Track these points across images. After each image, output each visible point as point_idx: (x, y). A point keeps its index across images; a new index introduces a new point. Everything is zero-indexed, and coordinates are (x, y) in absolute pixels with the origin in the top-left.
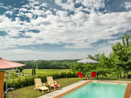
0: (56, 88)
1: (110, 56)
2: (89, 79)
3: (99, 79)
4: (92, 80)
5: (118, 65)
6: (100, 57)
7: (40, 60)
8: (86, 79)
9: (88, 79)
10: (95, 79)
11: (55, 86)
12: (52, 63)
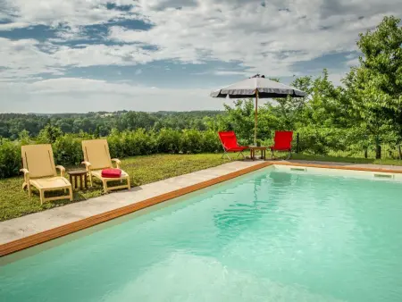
0: (109, 184)
1: (348, 82)
2: (262, 158)
3: (301, 159)
4: (275, 159)
5: (375, 110)
6: (309, 87)
7: (125, 111)
8: (253, 159)
9: (258, 156)
10: (285, 158)
11: (104, 175)
12: (161, 119)
